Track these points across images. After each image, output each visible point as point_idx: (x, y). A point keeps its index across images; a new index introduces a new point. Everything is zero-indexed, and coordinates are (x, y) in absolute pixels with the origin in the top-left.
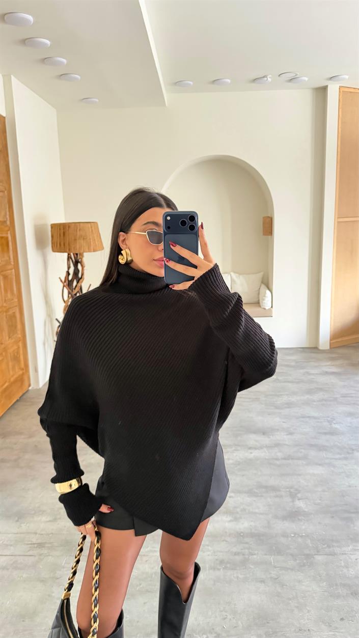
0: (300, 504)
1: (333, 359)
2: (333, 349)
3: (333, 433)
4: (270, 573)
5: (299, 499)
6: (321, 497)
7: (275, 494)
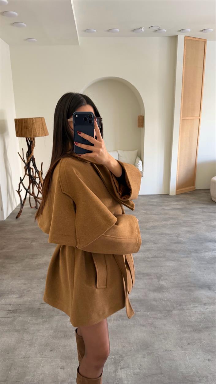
0: (163, 283)
1: (177, 201)
2: (177, 195)
4: (148, 321)
5: (162, 280)
6: (174, 279)
7: (148, 277)
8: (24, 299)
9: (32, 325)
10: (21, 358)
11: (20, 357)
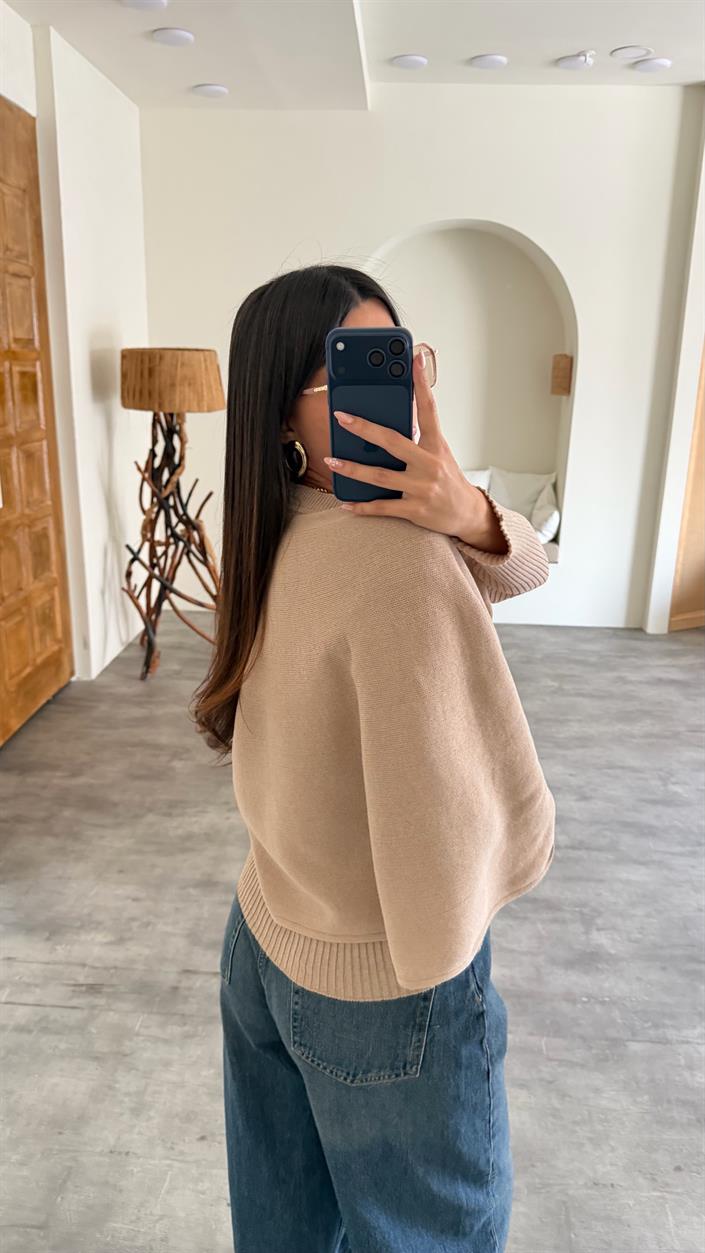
0: (601, 939)
1: (672, 654)
2: (675, 634)
3: (669, 802)
4: (540, 1071)
5: (598, 930)
6: (642, 928)
7: (551, 916)
8: (127, 949)
9: (149, 1044)
10: (102, 1151)
11: (98, 1149)
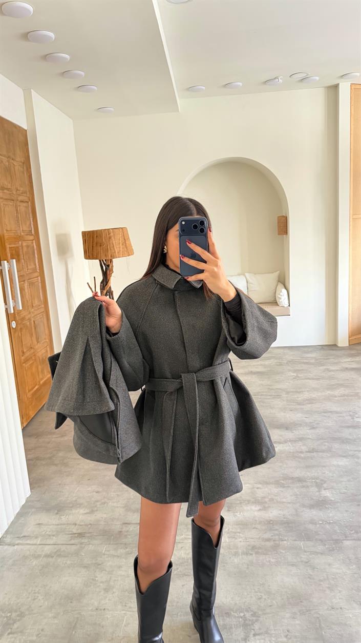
0: (327, 494)
1: (352, 356)
2: (352, 346)
3: (355, 426)
4: (301, 558)
5: (325, 489)
6: (347, 487)
7: (301, 485)
8: (96, 516)
9: (110, 558)
10: (92, 609)
11: (90, 609)
